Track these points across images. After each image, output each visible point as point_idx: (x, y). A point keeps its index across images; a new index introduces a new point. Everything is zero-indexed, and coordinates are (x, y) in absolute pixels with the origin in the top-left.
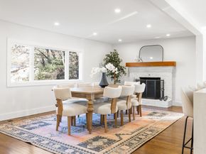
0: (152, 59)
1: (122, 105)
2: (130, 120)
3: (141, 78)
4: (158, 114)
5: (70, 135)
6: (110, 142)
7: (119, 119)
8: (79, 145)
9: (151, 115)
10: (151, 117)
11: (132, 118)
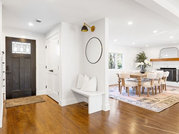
0: (167, 56)
1: (156, 83)
2: (160, 92)
3: (161, 68)
4: (176, 90)
5: (129, 96)
6: (153, 101)
7: (154, 91)
8: (137, 101)
9: (172, 90)
10: (173, 91)
11: (161, 91)
